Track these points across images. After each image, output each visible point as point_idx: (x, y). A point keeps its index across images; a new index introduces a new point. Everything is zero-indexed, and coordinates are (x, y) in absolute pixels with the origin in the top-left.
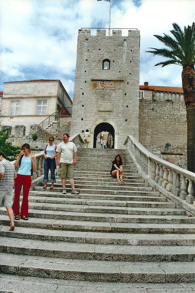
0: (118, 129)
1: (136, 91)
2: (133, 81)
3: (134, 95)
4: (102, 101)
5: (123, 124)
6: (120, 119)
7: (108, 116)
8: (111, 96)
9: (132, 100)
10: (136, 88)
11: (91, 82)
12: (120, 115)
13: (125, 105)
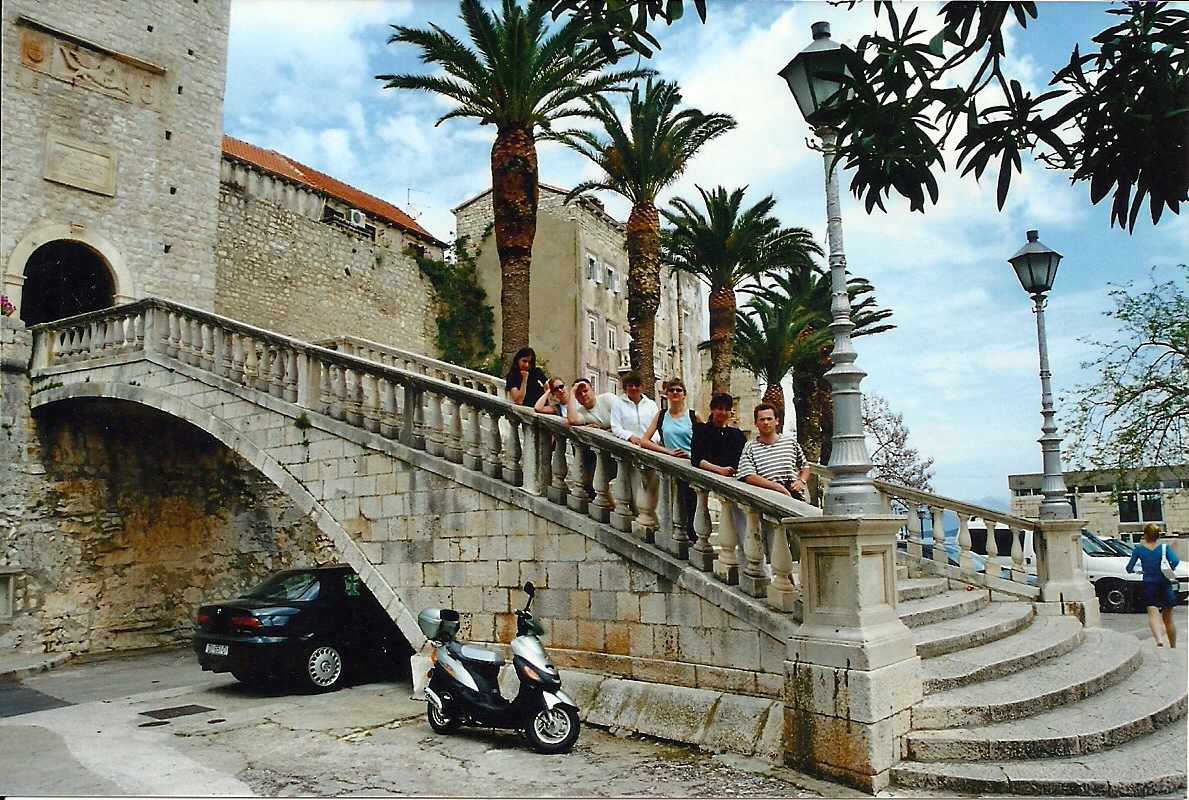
0: (134, 283)
1: (209, 132)
2: (201, 88)
3: (200, 148)
4: (65, 140)
5: (156, 263)
6: (145, 241)
7: (93, 214)
8: (109, 124)
9: (192, 168)
10: (210, 123)
11: (15, 28)
12: (145, 222)
13: (166, 181)
